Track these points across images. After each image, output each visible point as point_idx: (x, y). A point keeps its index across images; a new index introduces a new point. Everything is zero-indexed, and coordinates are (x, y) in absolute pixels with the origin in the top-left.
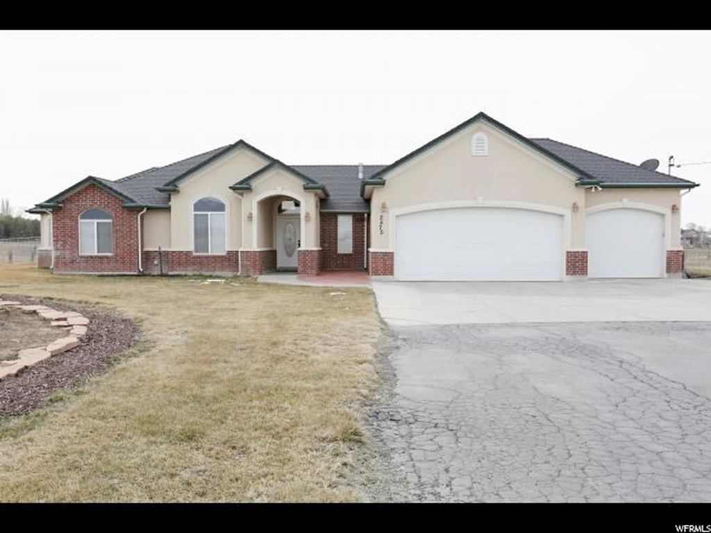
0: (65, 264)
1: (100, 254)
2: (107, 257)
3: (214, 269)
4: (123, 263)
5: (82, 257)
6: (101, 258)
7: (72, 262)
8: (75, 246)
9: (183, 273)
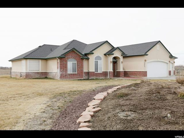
0: (63, 77)
1: (73, 73)
2: (76, 74)
3: (100, 77)
4: (80, 76)
5: (68, 74)
6: (73, 74)
7: (66, 76)
8: (66, 70)
9: (93, 78)
